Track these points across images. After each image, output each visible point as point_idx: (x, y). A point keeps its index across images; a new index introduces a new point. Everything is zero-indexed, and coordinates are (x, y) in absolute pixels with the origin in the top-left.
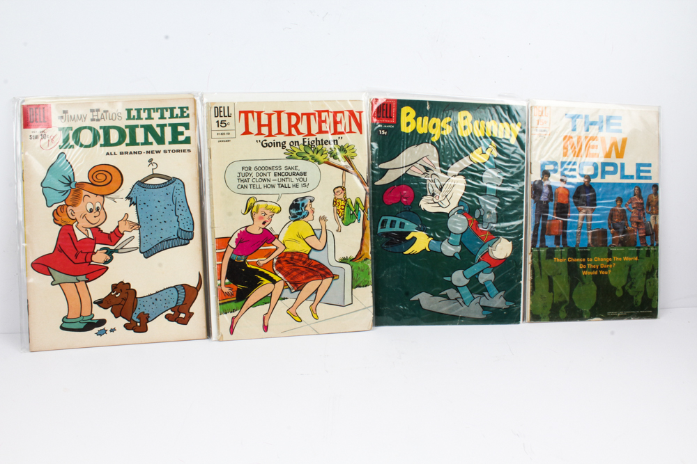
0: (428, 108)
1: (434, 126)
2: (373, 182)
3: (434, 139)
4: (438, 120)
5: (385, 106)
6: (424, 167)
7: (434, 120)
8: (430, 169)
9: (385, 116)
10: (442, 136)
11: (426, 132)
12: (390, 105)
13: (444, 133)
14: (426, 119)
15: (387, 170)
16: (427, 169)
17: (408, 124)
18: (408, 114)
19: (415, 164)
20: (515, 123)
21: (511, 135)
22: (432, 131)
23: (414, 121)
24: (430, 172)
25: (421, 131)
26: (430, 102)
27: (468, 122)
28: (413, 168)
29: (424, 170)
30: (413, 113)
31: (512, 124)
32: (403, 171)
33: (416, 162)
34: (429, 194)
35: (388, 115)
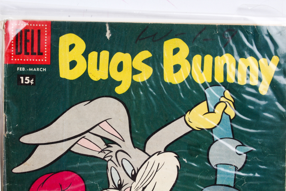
0: (108, 35)
1: (120, 67)
2: (9, 168)
3: (120, 90)
4: (128, 56)
5: (29, 34)
6: (103, 138)
7: (119, 57)
8: (114, 143)
9: (29, 51)
10: (134, 85)
11: (105, 77)
12: (39, 31)
13: (139, 78)
14: (105, 54)
15: (36, 146)
16: (108, 142)
17: (73, 64)
18: (72, 47)
19: (87, 135)
20: (267, 59)
21: (260, 80)
22: (116, 76)
23: (83, 59)
24: (114, 148)
25: (96, 75)
26: (112, 25)
27: (181, 58)
28: (83, 142)
29: (102, 145)
30: (81, 45)
31: (262, 60)
32: (64, 147)
33: (88, 131)
34: (111, 184)
35: (36, 50)
